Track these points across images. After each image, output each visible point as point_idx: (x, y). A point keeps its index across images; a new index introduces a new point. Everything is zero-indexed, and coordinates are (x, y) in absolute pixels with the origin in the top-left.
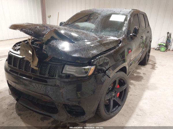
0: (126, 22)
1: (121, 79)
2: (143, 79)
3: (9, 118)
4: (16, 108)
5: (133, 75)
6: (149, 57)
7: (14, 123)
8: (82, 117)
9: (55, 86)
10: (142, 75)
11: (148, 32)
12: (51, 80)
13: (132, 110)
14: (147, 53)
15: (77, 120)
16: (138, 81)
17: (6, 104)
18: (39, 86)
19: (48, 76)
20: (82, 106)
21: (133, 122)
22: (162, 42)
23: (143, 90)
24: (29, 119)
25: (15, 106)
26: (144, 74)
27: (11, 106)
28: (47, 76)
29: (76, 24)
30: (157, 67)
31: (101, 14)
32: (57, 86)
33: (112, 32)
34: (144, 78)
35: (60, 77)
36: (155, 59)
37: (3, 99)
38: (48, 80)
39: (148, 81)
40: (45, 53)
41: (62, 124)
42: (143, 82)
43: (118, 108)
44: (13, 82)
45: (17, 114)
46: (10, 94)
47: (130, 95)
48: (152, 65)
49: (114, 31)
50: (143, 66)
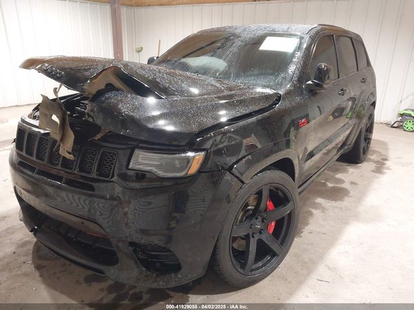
0: (299, 54)
1: (277, 189)
2: (348, 196)
3: (14, 274)
4: (33, 252)
5: (324, 184)
6: (369, 143)
7: (23, 285)
8: (173, 275)
9: (112, 198)
10: (346, 185)
11: (364, 81)
12: (102, 185)
13: (308, 267)
14: (361, 132)
15: (161, 283)
16: (335, 200)
17: (13, 243)
18: (73, 196)
19: (97, 175)
20: (171, 249)
21: (307, 296)
22: (409, 108)
23: (345, 222)
24: (58, 278)
25: (32, 249)
26: (352, 183)
27: (25, 249)
28: (94, 175)
29: (184, 60)
30: (388, 169)
31: (240, 36)
32: (116, 200)
33: (262, 76)
34: (352, 193)
35: (124, 177)
36: (387, 149)
37: (10, 231)
38: (95, 185)
39: (359, 200)
40: (90, 122)
41: (131, 292)
42: (346, 202)
43: (270, 260)
44: (24, 189)
45: (33, 266)
46: (21, 220)
47: (310, 233)
48: (377, 162)
49: (268, 75)
50: (354, 166)
